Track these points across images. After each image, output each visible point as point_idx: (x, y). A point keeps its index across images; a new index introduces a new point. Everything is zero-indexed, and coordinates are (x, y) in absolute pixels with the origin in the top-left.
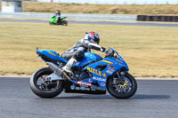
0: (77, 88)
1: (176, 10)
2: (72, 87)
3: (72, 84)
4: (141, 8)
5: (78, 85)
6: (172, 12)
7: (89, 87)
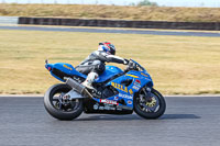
0: (101, 108)
1: (66, 11)
2: (96, 107)
3: (95, 102)
4: (24, 9)
5: (102, 104)
6: (62, 13)
7: (115, 106)
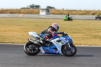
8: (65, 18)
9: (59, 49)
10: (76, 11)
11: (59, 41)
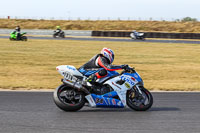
1: (127, 26)
4: (95, 25)
8: (12, 36)
9: (123, 98)
10: (34, 21)
11: (121, 82)
